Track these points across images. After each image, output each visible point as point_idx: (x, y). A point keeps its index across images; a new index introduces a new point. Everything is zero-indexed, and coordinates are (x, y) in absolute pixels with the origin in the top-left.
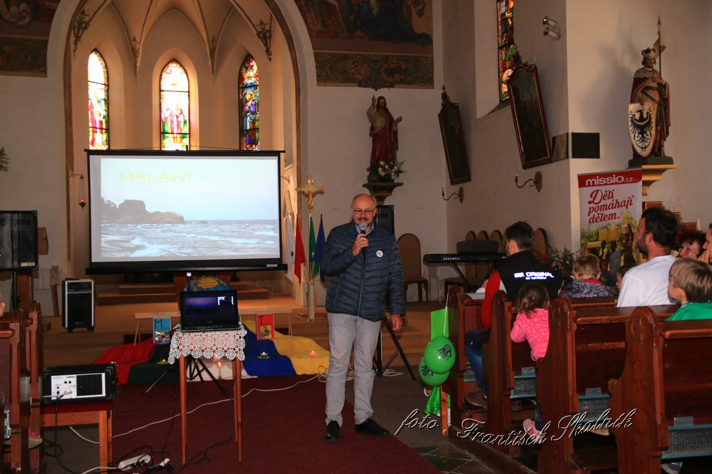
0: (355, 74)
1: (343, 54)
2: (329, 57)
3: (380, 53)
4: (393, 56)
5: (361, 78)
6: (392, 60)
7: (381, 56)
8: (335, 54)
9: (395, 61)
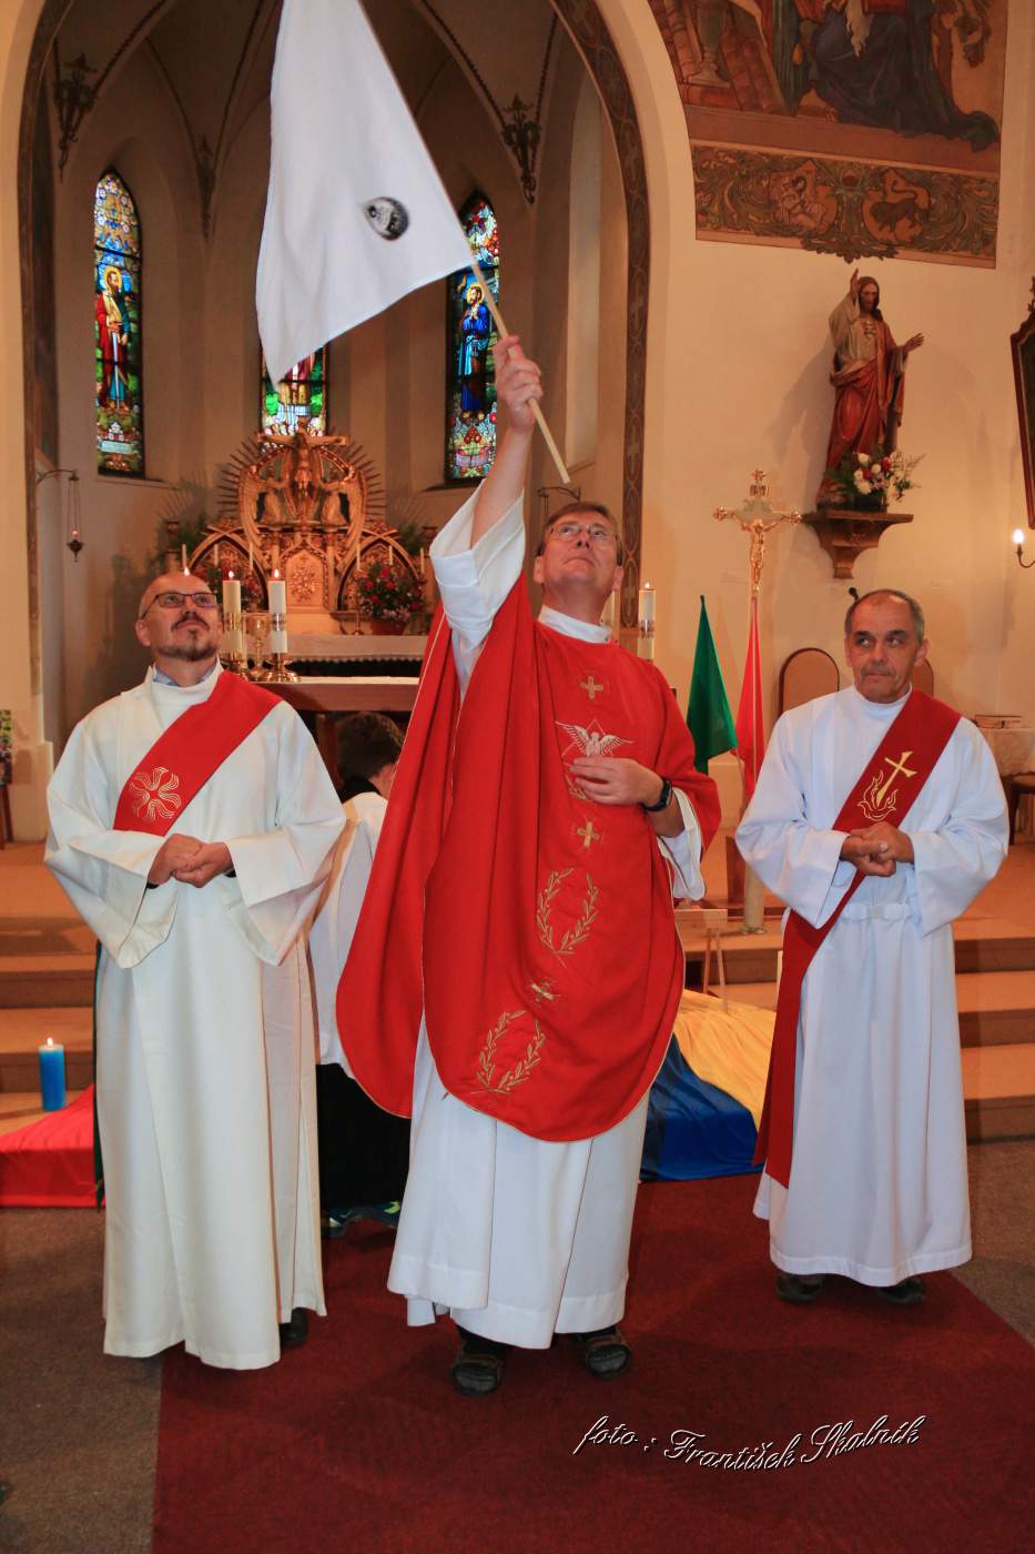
0: (796, 215)
1: (767, 155)
2: (731, 161)
3: (861, 160)
4: (895, 169)
5: (812, 225)
6: (895, 183)
7: (867, 167)
8: (746, 153)
9: (901, 185)
